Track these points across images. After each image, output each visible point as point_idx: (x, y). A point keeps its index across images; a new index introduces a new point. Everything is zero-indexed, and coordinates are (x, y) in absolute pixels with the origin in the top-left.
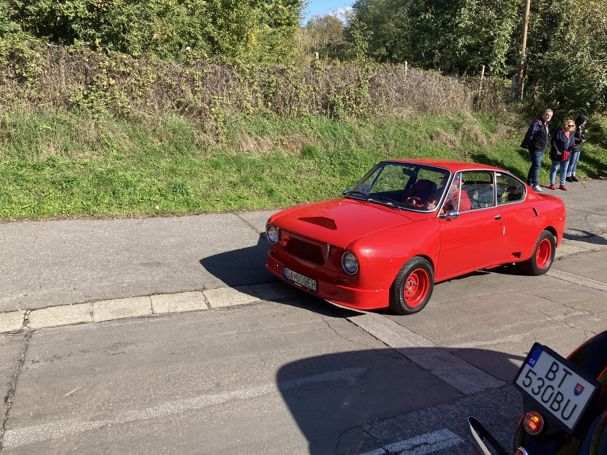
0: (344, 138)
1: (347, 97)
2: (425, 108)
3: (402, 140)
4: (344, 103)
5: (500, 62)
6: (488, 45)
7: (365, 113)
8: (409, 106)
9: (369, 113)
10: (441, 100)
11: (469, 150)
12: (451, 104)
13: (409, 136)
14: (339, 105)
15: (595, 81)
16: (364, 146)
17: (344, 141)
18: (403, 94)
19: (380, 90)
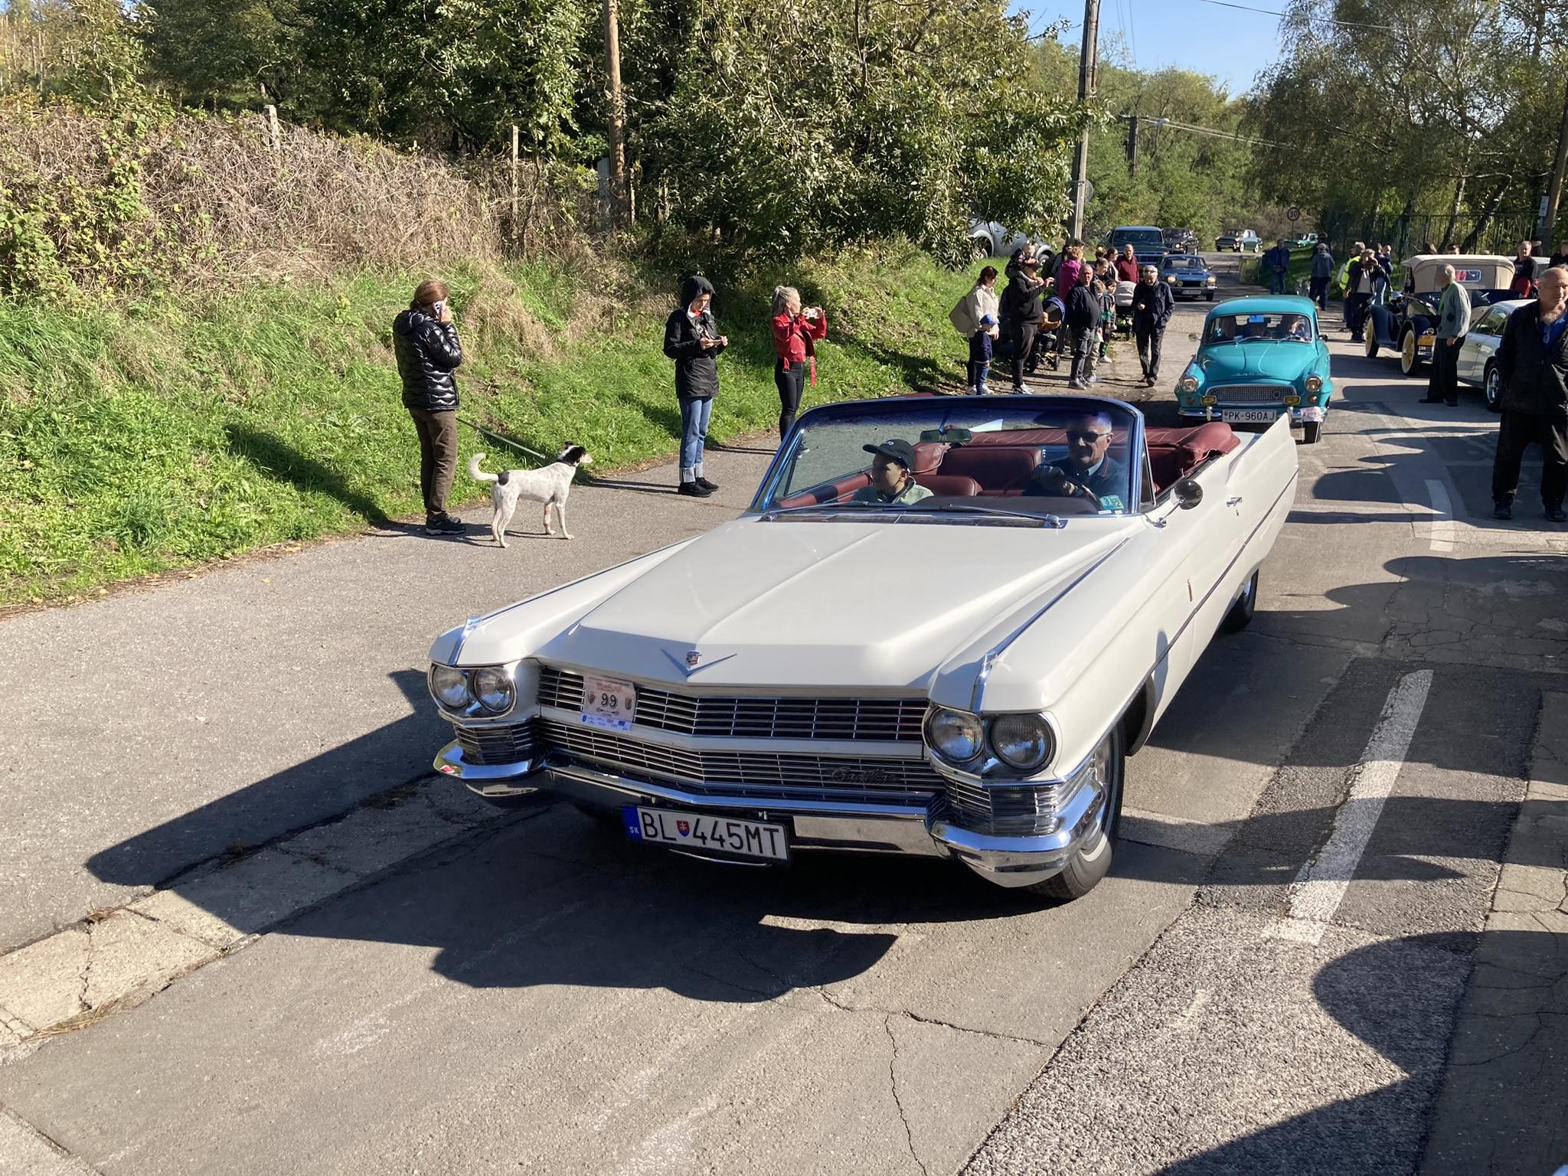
0: (67, 359)
1: (65, 218)
2: (354, 251)
3: (287, 353)
4: (55, 240)
5: (560, 117)
6: (519, 69)
7: (146, 270)
8: (300, 247)
9: (159, 272)
10: (401, 228)
11: (505, 371)
12: (434, 238)
13: (311, 341)
14: (33, 246)
15: (793, 171)
16: (152, 382)
17: (66, 371)
18: (276, 208)
19: (190, 195)
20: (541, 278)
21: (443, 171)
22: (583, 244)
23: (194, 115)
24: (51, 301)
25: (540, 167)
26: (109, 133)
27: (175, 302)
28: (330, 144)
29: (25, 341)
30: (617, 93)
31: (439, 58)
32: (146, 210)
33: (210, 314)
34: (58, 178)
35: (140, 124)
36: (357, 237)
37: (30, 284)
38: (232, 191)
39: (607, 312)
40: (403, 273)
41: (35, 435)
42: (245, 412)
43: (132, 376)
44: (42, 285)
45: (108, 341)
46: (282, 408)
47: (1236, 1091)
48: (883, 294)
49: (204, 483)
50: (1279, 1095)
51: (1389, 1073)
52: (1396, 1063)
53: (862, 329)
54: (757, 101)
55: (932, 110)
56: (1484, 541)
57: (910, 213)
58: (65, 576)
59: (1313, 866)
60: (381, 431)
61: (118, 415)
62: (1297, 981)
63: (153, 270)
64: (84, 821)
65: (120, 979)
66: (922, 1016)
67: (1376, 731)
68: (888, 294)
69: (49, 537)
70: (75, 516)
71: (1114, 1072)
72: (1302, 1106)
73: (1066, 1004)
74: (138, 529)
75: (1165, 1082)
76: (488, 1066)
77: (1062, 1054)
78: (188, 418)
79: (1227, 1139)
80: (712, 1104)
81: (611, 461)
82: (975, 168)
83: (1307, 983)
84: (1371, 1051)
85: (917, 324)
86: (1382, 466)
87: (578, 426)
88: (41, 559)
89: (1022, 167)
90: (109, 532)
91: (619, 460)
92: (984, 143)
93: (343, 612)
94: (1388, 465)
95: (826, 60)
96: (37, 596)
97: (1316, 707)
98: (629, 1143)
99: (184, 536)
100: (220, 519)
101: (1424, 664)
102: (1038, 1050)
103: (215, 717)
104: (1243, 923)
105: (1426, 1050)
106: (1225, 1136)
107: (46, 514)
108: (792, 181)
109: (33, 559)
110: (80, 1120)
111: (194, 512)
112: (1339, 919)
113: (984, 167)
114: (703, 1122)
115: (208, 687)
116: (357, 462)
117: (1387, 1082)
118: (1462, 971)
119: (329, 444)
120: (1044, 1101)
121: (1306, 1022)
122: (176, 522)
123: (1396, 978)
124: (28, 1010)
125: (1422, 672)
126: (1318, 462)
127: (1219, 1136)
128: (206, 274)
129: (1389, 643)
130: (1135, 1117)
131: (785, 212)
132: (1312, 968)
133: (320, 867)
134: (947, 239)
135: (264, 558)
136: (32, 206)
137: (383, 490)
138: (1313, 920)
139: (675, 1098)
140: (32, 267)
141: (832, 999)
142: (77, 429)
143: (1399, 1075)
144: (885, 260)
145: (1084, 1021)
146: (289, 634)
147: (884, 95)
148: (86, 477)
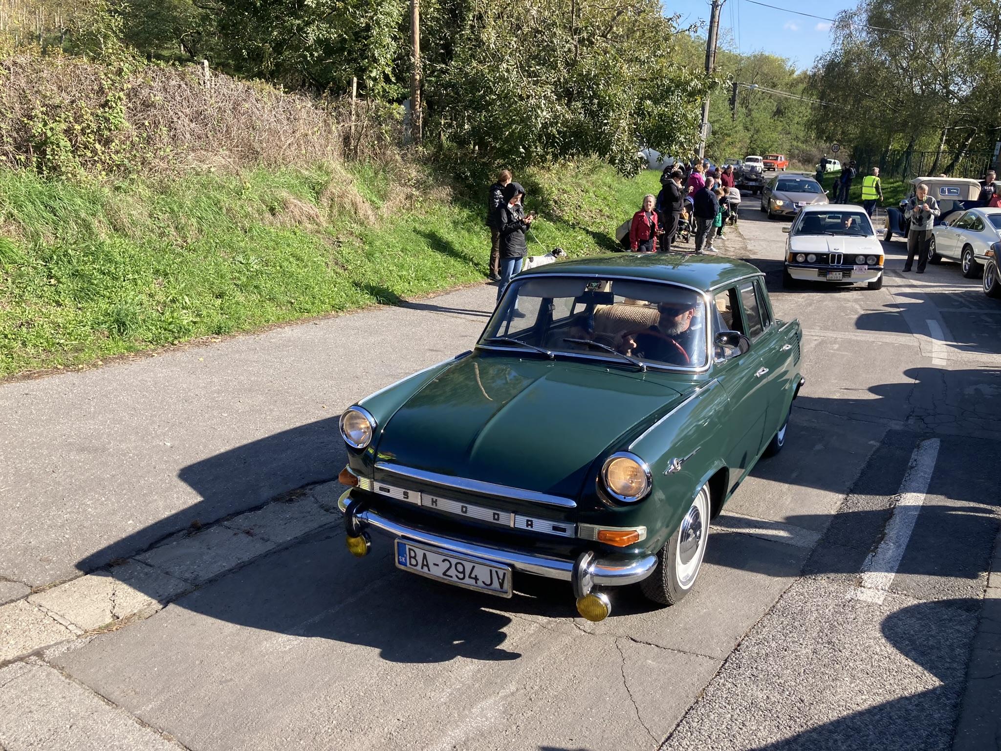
0: (78, 216)
1: (78, 127)
2: (253, 154)
3: (212, 217)
4: (70, 140)
5: (384, 72)
6: (360, 41)
7: (126, 161)
8: (221, 150)
9: (134, 163)
10: (283, 139)
11: (345, 232)
12: (303, 147)
13: (227, 209)
14: (58, 144)
15: (530, 111)
16: (130, 233)
17: (77, 223)
18: (206, 125)
19: (155, 116)
20: (369, 175)
21: (310, 104)
22: (394, 153)
23: (158, 65)
24: (68, 179)
25: (370, 104)
26: (106, 74)
27: (143, 182)
28: (241, 85)
29: (52, 203)
30: (417, 58)
31: (305, 32)
32: (128, 124)
33: (164, 190)
34: (73, 102)
35: (125, 69)
36: (256, 146)
37: (55, 168)
38: (180, 113)
39: (409, 197)
40: (283, 169)
41: (58, 264)
42: (185, 253)
43: (117, 228)
44: (63, 169)
45: (102, 206)
46: (209, 252)
47: (839, 690)
48: (579, 191)
49: (160, 297)
50: (865, 693)
51: (932, 682)
52: (936, 675)
53: (566, 213)
54: (509, 67)
55: (618, 75)
56: (966, 360)
57: (602, 141)
58: (77, 352)
59: (874, 556)
60: (270, 268)
61: (109, 252)
62: (871, 626)
63: (130, 162)
64: (102, 504)
65: (135, 601)
66: (638, 639)
67: (907, 475)
68: (583, 191)
69: (66, 328)
70: (83, 315)
71: (761, 676)
72: (879, 700)
73: (727, 635)
74: (121, 325)
75: (794, 684)
76: (371, 661)
77: (727, 665)
78: (151, 255)
79: (834, 719)
80: (513, 688)
81: (411, 292)
82: (643, 113)
83: (877, 627)
84: (920, 668)
85: (601, 211)
86: (898, 310)
87: (390, 268)
88: (62, 341)
89: (673, 114)
90: (103, 326)
91: (416, 290)
92: (650, 98)
93: (251, 381)
94: (902, 309)
95: (552, 42)
96: (60, 364)
97: (867, 459)
98: (464, 710)
99: (149, 329)
100: (171, 320)
101: (934, 435)
102: (712, 662)
103: (177, 443)
104: (833, 590)
105: (955, 669)
106: (833, 716)
107: (64, 313)
108: (529, 117)
109: (57, 341)
110: (122, 686)
111: (155, 315)
112: (893, 589)
113: (648, 113)
114: (509, 699)
115: (170, 424)
116: (256, 287)
117: (930, 687)
118: (972, 623)
119: (237, 275)
120: (719, 693)
121: (878, 651)
122: (144, 321)
123: (932, 626)
124: (78, 619)
125: (933, 440)
126: (857, 307)
127: (830, 717)
128: (163, 165)
129: (911, 421)
130: (777, 704)
131: (523, 138)
132: (880, 618)
133: (250, 538)
134: (625, 158)
135: (198, 345)
136: (57, 119)
137: (272, 305)
138: (878, 589)
139: (490, 683)
140: (57, 157)
141: (581, 627)
142: (83, 261)
143: (937, 683)
144: (581, 169)
145: (739, 645)
146: (218, 393)
147: (588, 64)
148: (89, 291)
